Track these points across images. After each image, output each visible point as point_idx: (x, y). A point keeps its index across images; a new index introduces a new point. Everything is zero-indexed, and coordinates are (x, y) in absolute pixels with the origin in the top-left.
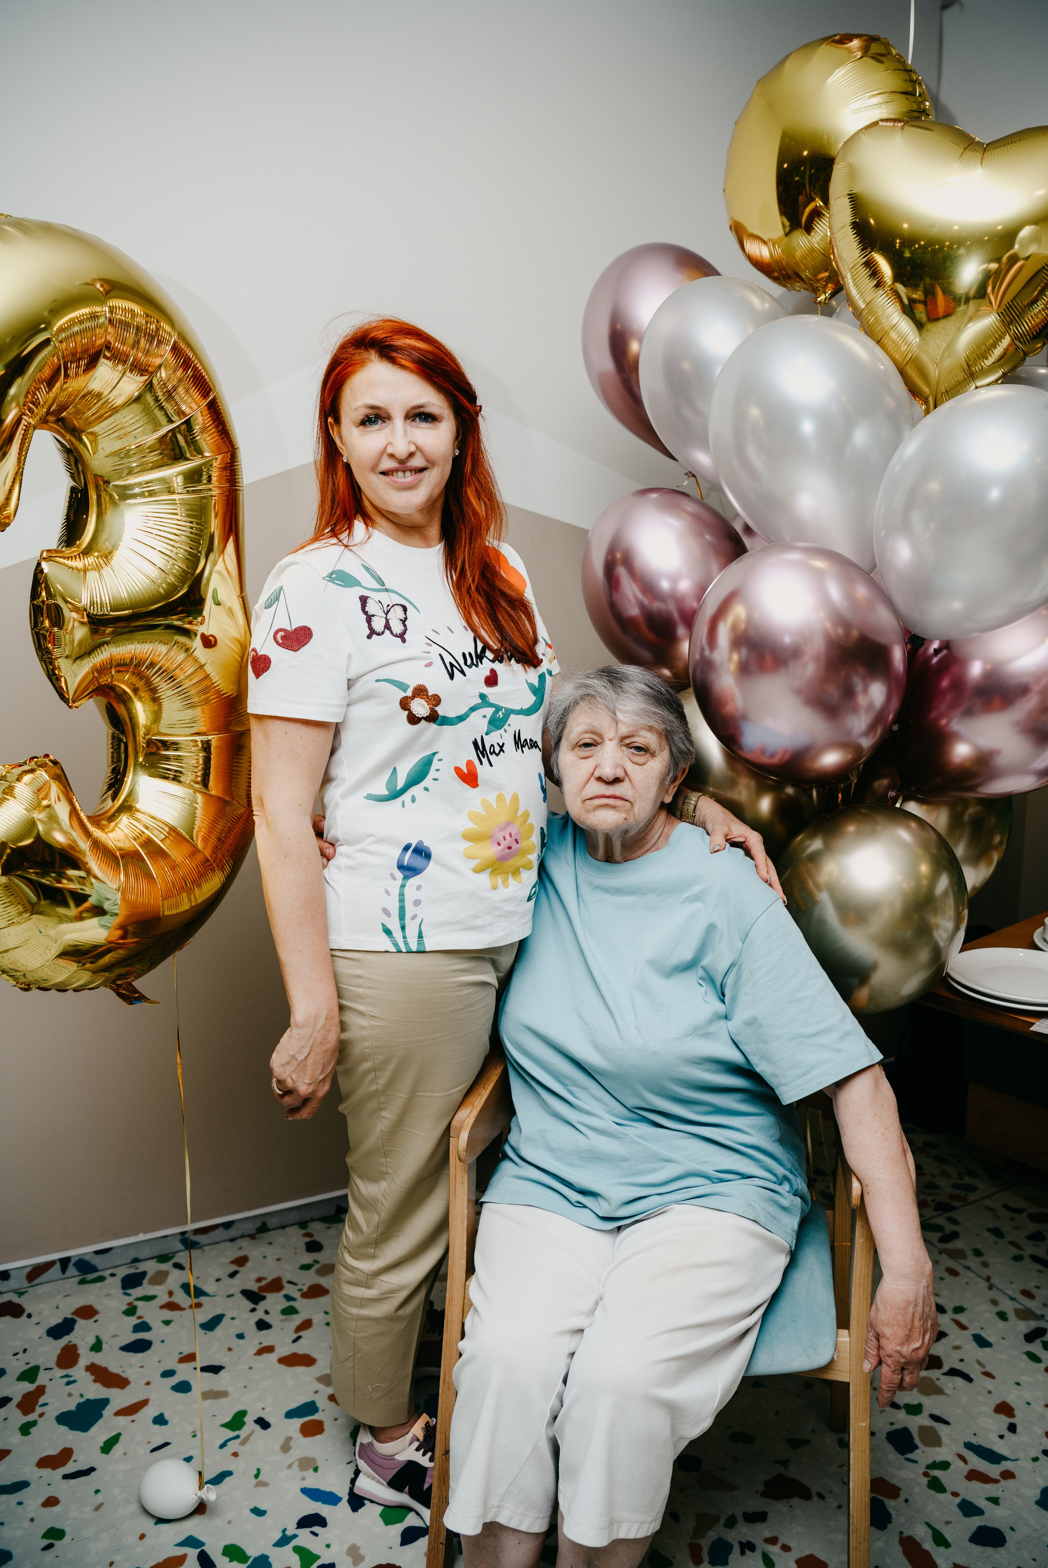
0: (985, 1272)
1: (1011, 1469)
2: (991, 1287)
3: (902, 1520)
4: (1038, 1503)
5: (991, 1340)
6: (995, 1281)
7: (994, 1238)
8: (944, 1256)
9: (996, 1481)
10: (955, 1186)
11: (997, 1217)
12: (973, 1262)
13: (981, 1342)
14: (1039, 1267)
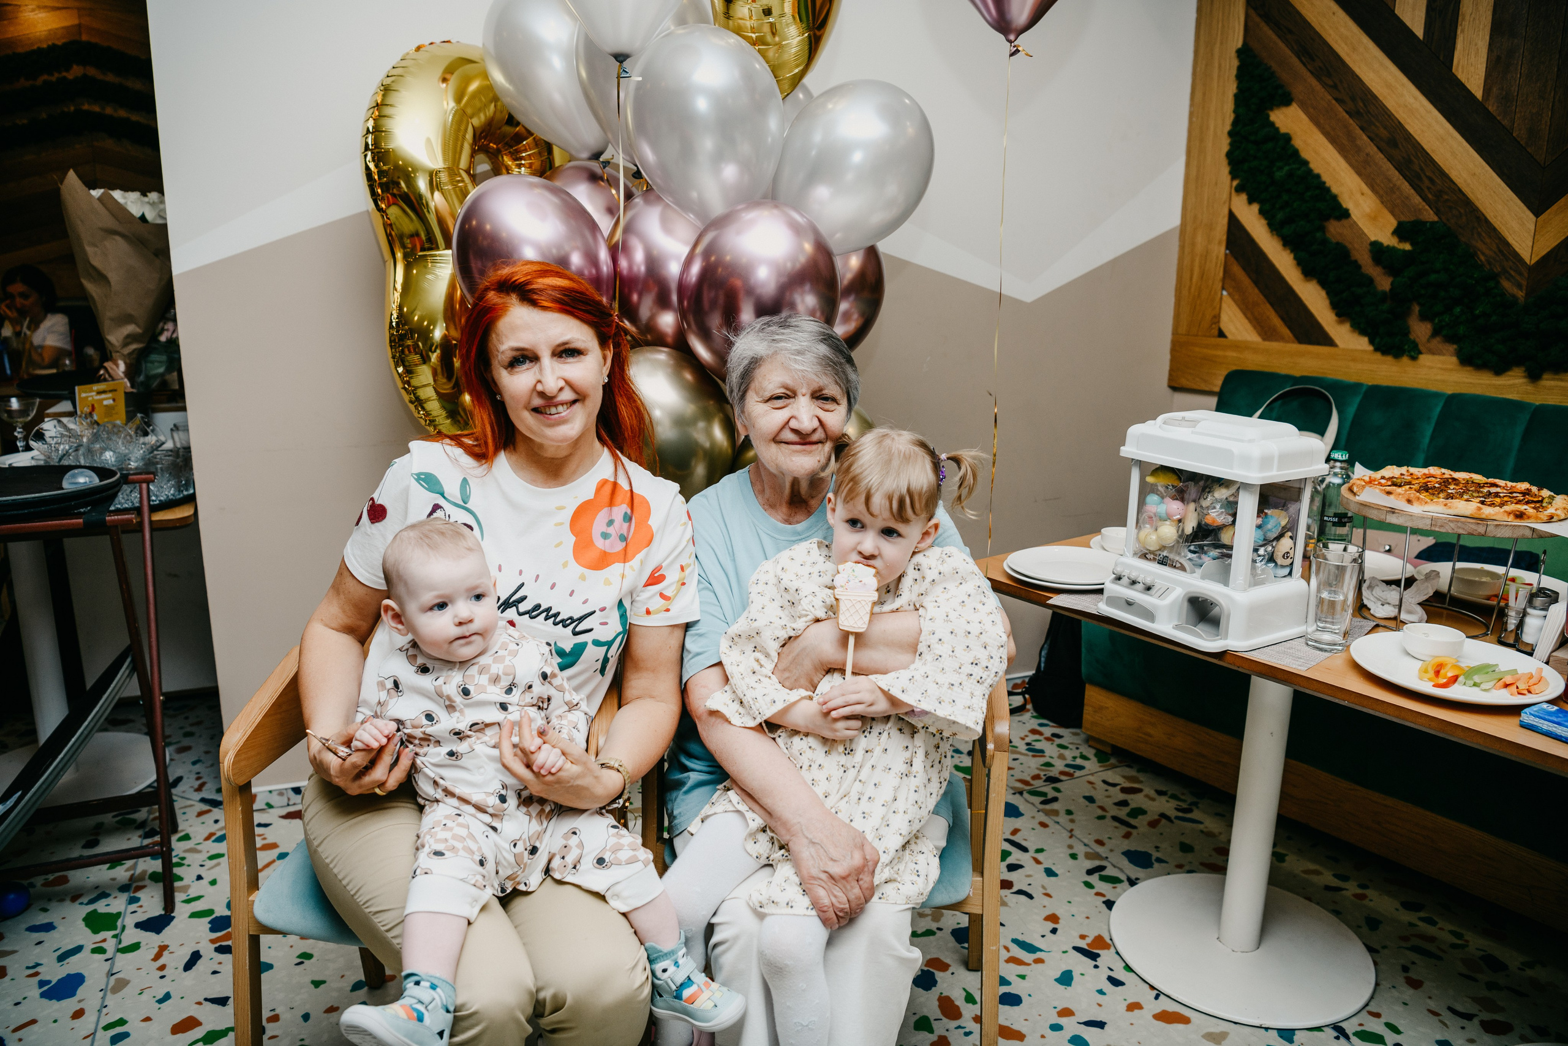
0: (1070, 826)
1: (1043, 957)
2: (1071, 837)
3: (945, 985)
4: (1056, 980)
5: (1057, 872)
6: (1076, 833)
7: (1087, 803)
8: (1041, 813)
9: (1029, 964)
10: (1067, 766)
11: (1095, 788)
12: (1063, 818)
13: (1050, 873)
14: (1117, 824)
